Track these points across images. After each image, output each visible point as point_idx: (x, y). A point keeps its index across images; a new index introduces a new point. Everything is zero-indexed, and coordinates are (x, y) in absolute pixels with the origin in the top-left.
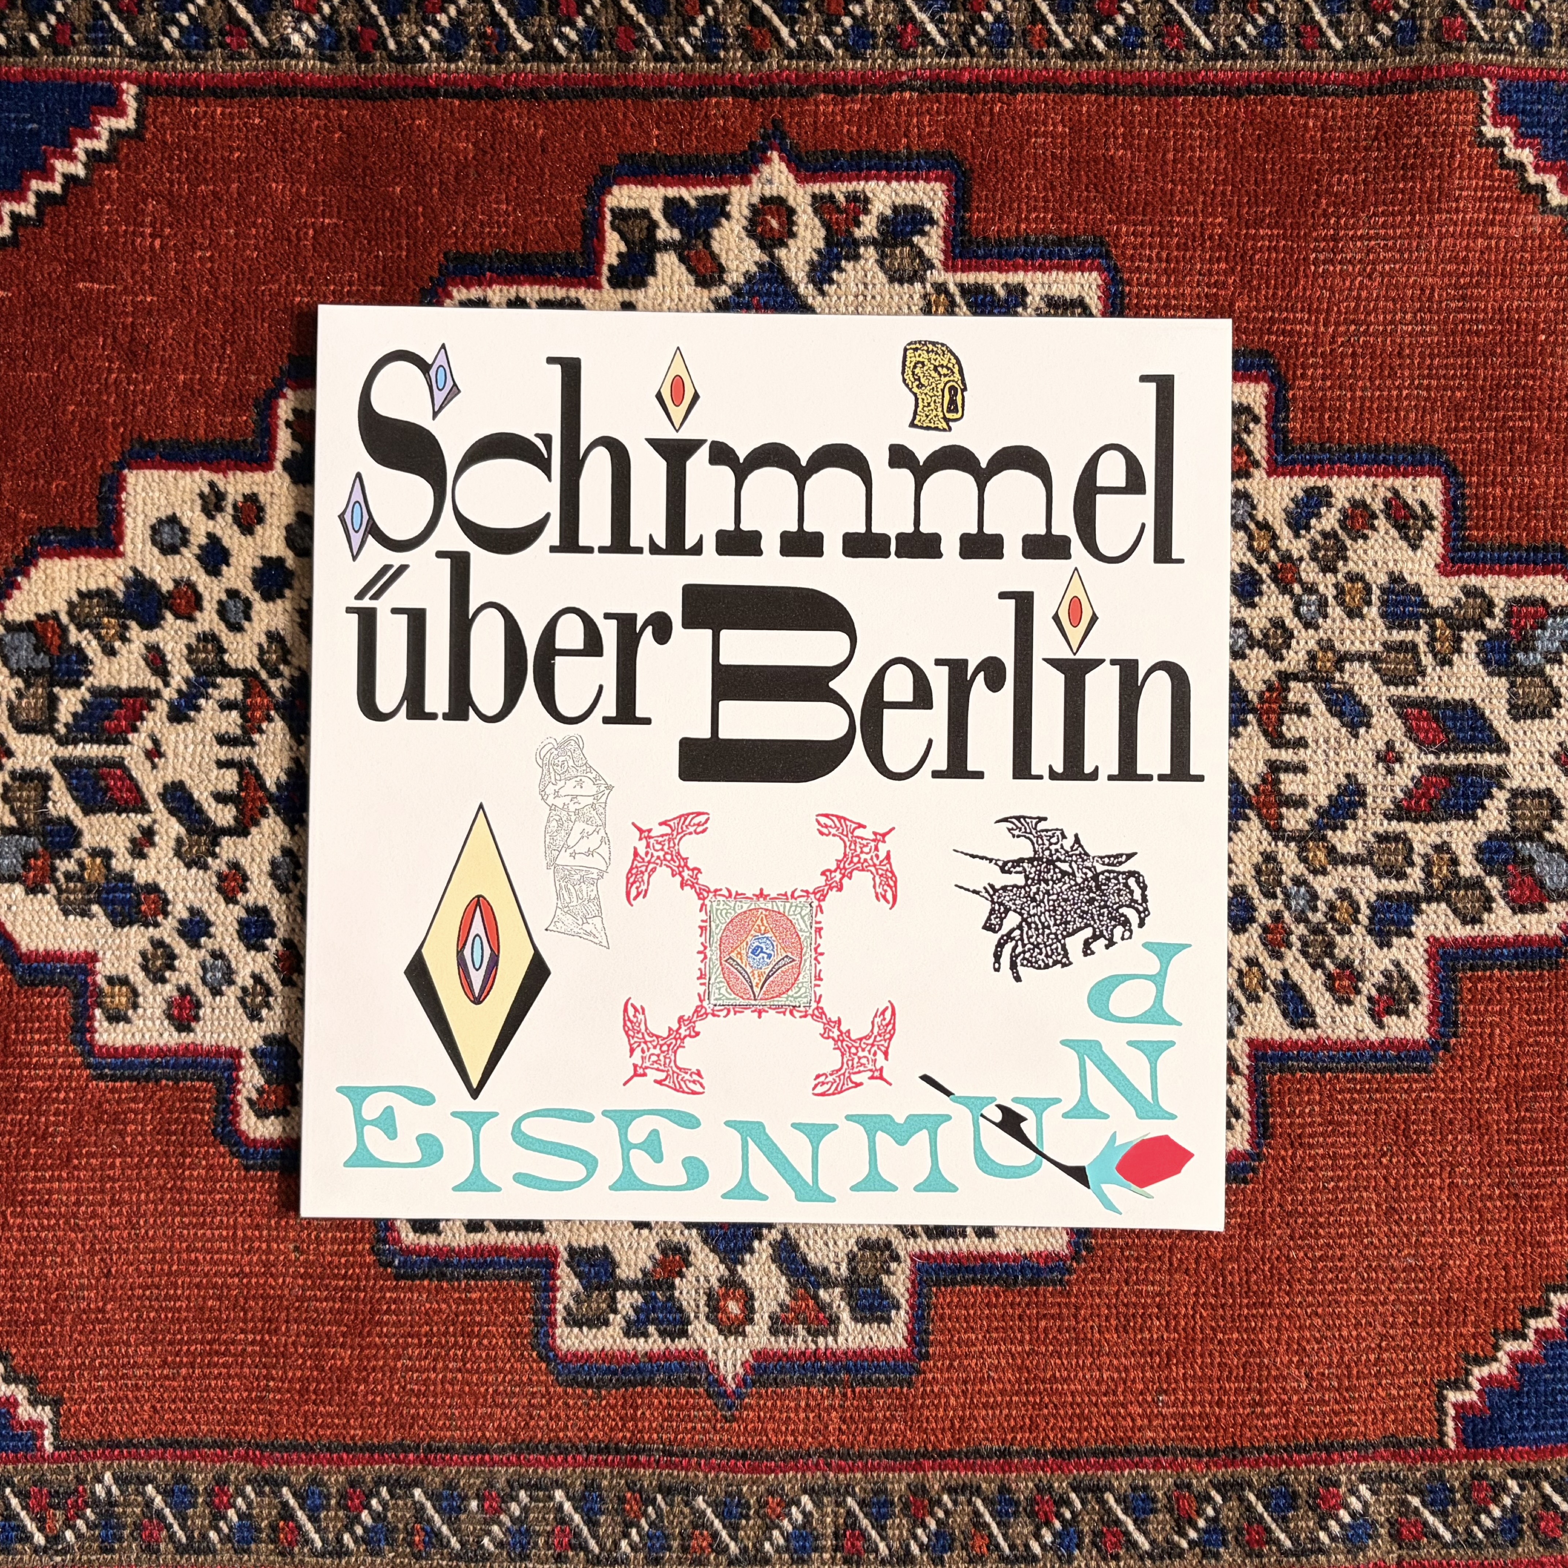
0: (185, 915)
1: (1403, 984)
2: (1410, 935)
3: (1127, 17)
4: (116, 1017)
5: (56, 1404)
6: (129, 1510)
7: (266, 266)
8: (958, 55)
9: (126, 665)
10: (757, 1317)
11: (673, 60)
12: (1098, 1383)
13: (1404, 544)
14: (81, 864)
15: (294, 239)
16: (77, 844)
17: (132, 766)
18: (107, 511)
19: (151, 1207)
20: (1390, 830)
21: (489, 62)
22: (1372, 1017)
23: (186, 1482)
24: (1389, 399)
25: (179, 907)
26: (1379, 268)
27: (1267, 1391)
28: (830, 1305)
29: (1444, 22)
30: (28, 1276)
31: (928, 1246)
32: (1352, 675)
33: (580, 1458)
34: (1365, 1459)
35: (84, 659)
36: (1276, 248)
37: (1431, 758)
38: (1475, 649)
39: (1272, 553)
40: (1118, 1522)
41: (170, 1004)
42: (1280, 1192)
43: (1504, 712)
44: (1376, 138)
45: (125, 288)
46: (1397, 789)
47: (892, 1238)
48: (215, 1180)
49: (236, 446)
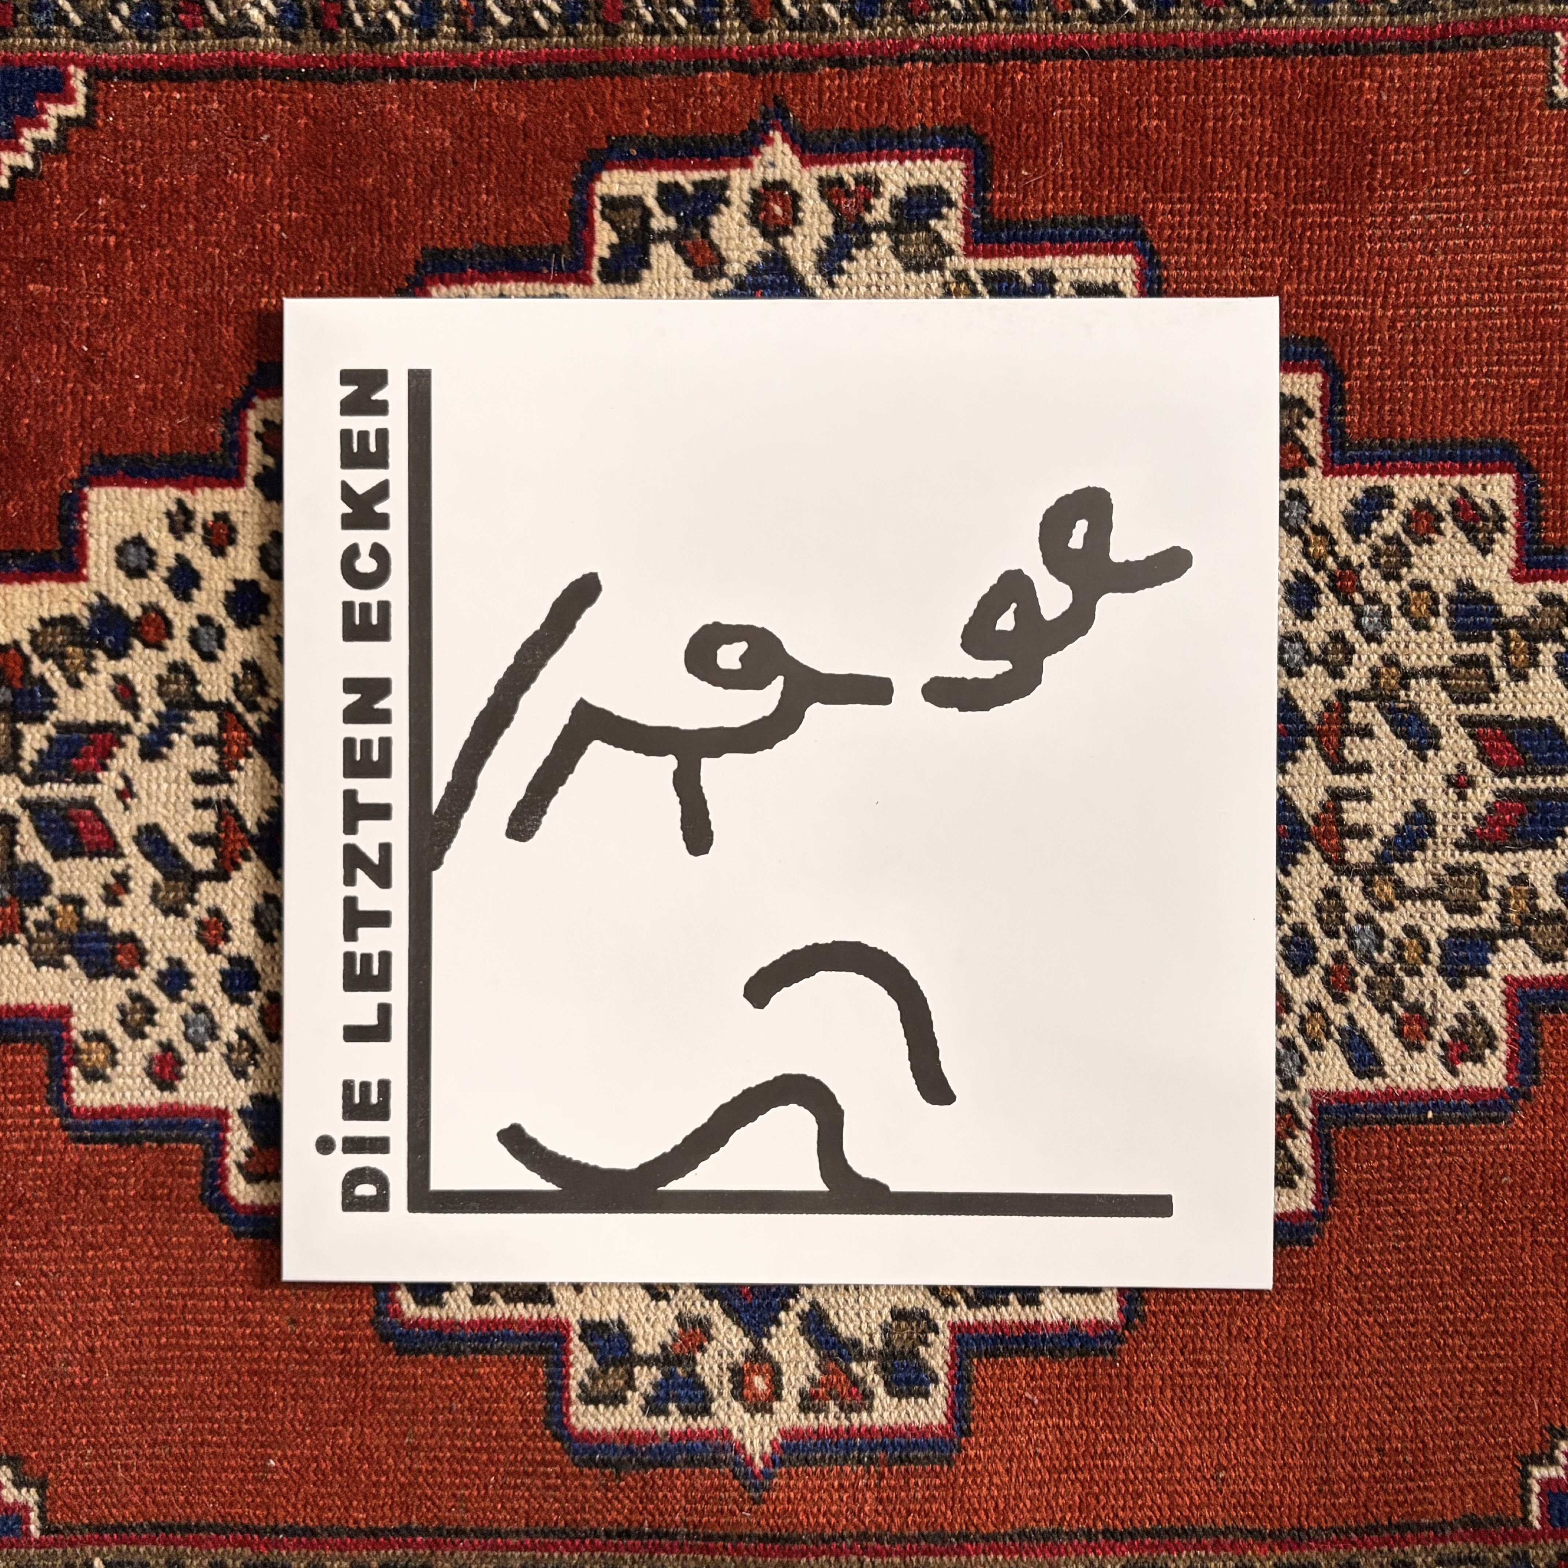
0: (164, 966)
1: (1479, 1028)
2: (1486, 975)
4: (94, 1075)
5: (42, 1485)
8: (975, 20)
9: (94, 698)
10: (784, 1393)
11: (664, 32)
12: (1153, 1459)
13: (1474, 549)
14: (52, 912)
16: (47, 891)
17: (103, 807)
18: (69, 532)
19: (137, 1276)
20: (1463, 861)
21: (465, 38)
22: (1445, 1063)
23: (180, 1567)
24: (1455, 389)
26: (1442, 244)
28: (864, 1380)
31: (964, 1314)
32: (1418, 693)
33: (598, 1542)
34: (1443, 1540)
35: (48, 691)
36: (1328, 225)
37: (1506, 781)
38: (1554, 662)
39: (1330, 560)
41: (151, 1059)
42: (1347, 1254)
45: (79, 290)
46: (1470, 816)
47: (928, 1307)
48: (203, 1248)
49: (203, 460)
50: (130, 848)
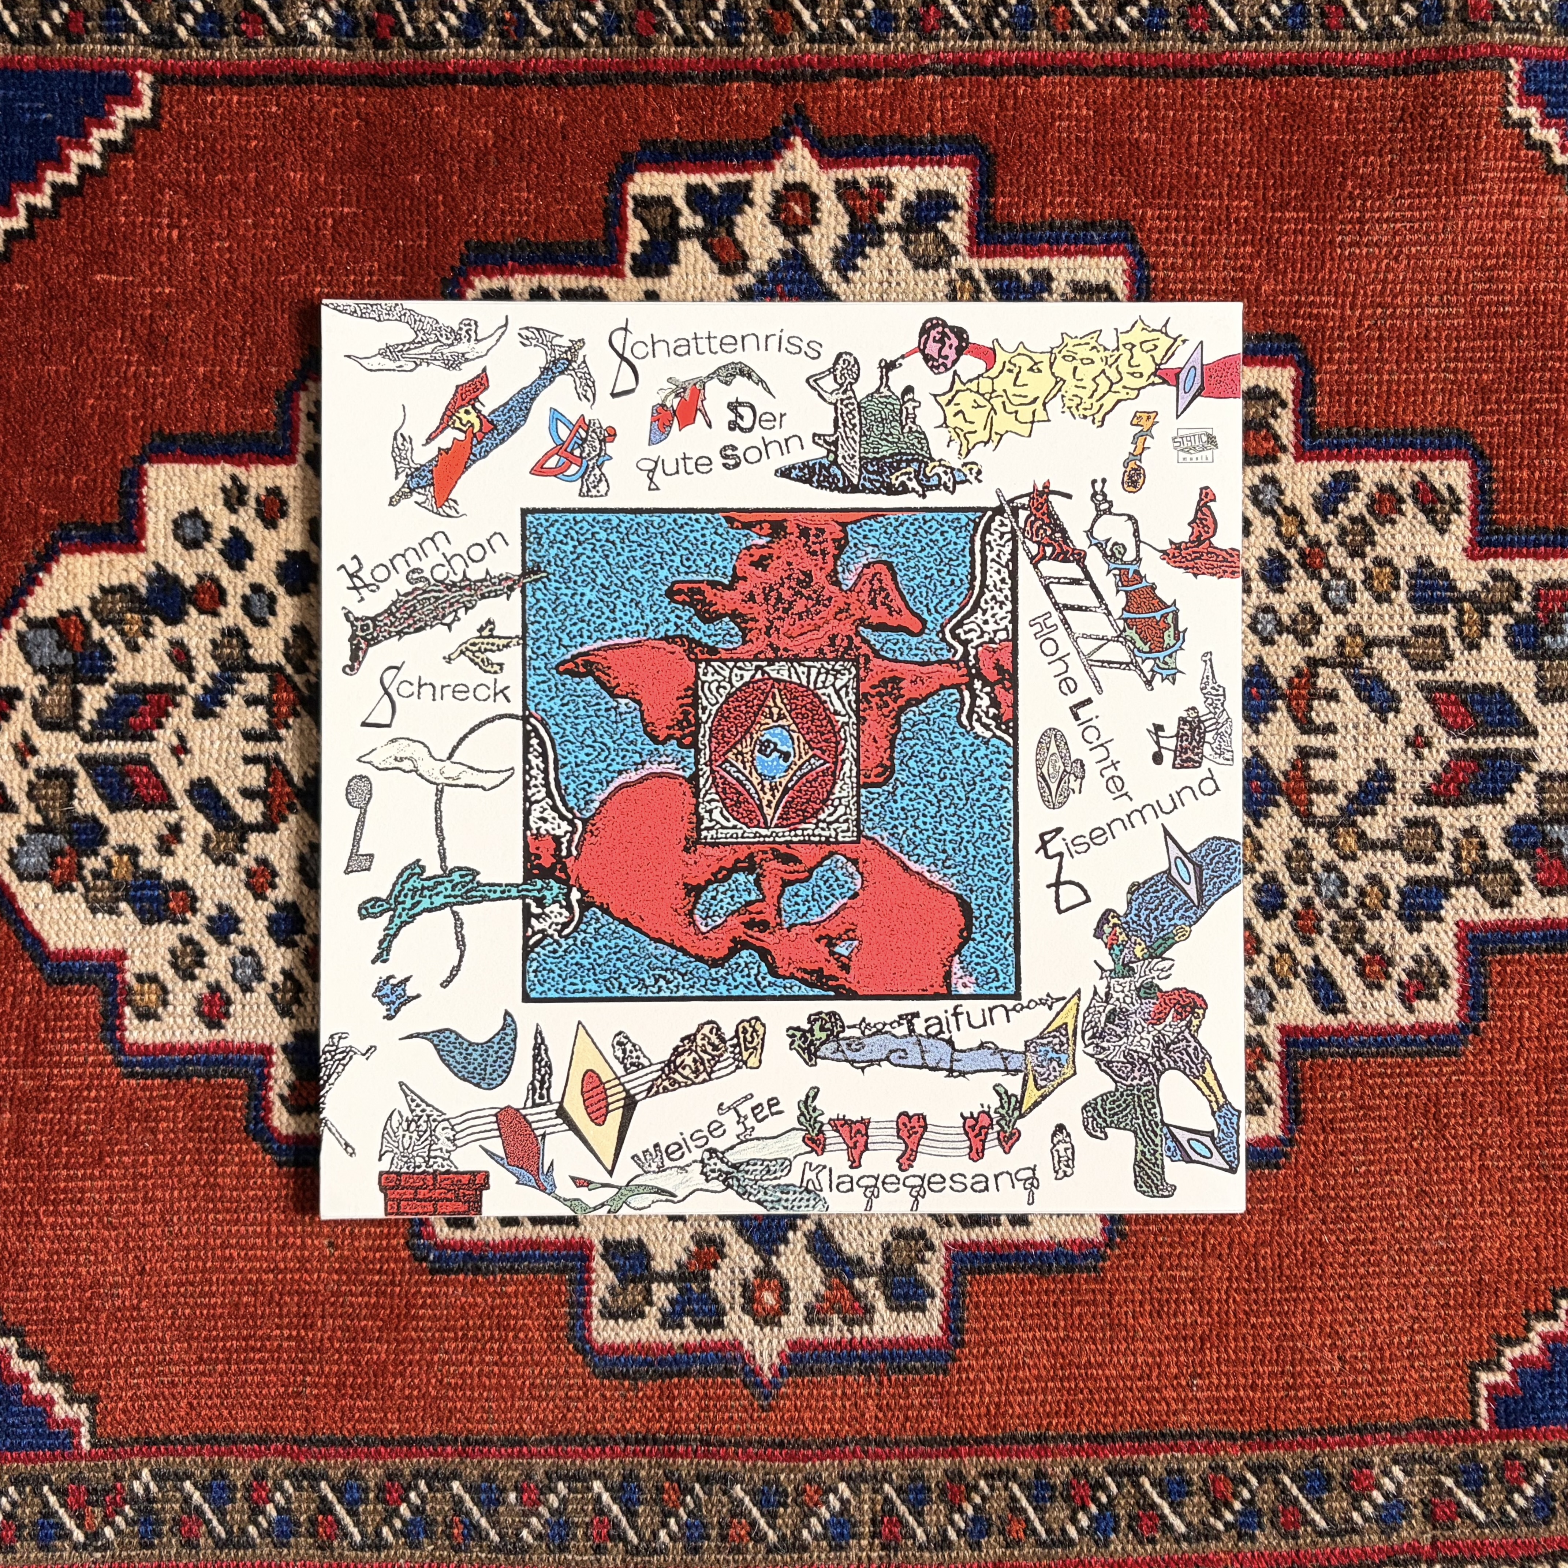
0: (214, 912)
1: (1433, 969)
2: (1440, 920)
4: (146, 1015)
5: (92, 1401)
6: (167, 1506)
7: (285, 257)
8: (981, 38)
9: (150, 661)
10: (792, 1307)
11: (694, 44)
12: (1133, 1368)
13: (1432, 529)
14: (108, 862)
15: (313, 229)
16: (105, 843)
17: (158, 763)
18: (129, 506)
19: (185, 1204)
20: (1420, 815)
21: (508, 47)
22: (1403, 1002)
23: (224, 1477)
24: (1416, 382)
25: (208, 903)
26: (1405, 250)
27: (1300, 1374)
28: (865, 1295)
29: (1470, 2)
30: (62, 1274)
31: (962, 1235)
32: (1380, 661)
33: (618, 1449)
34: (1398, 1440)
35: (107, 655)
36: (1302, 232)
37: (1460, 742)
38: (1503, 633)
39: (1300, 539)
40: (1153, 1506)
41: (200, 1001)
42: (1312, 1177)
43: (1531, 695)
44: (1401, 119)
45: (143, 280)
46: (1427, 775)
47: (926, 1227)
48: (248, 1177)
49: (257, 439)
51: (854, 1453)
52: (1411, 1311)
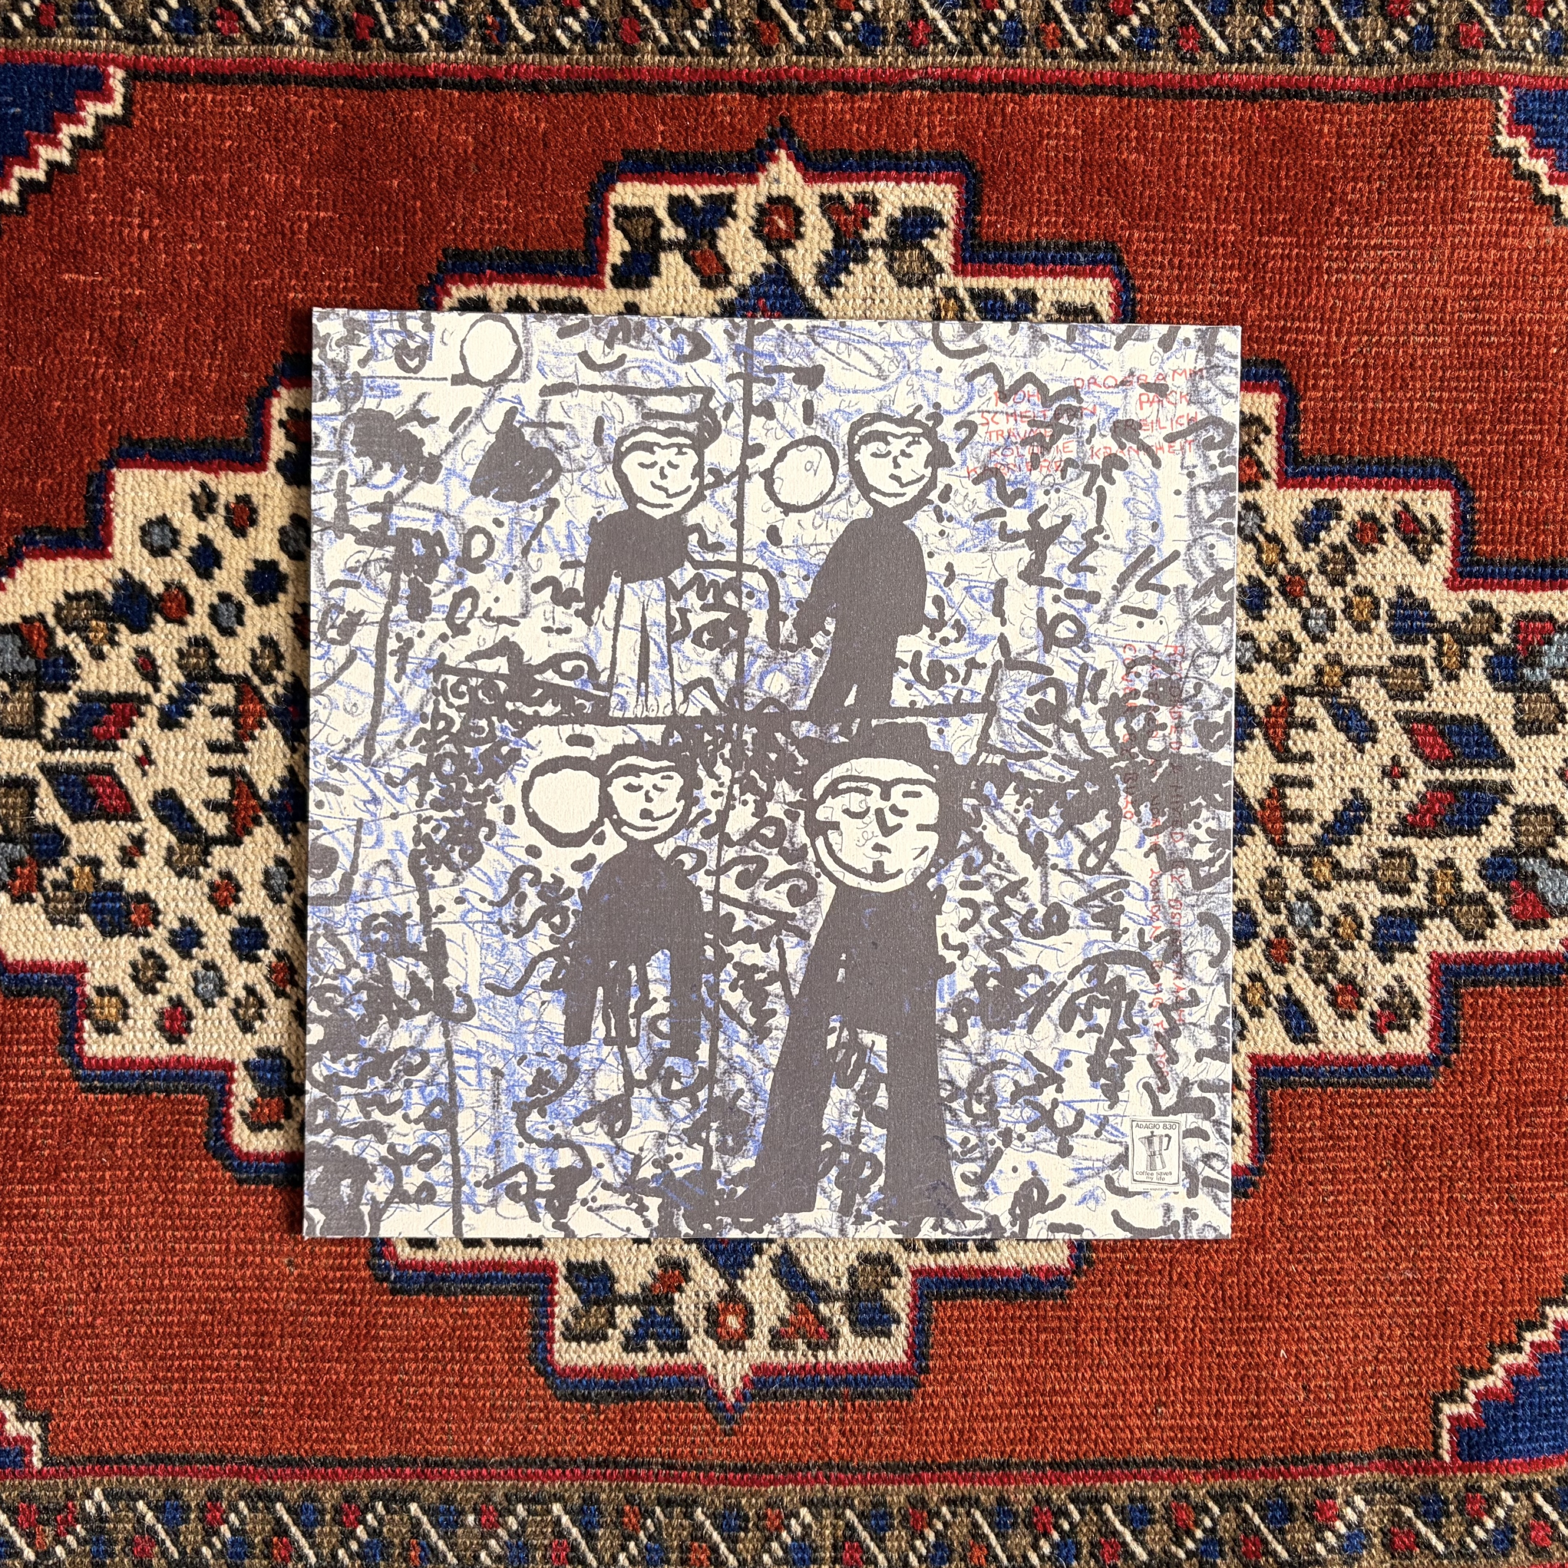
0: (176, 925)
1: (1405, 1000)
2: (1413, 951)
3: (1142, 17)
4: (105, 1029)
5: (44, 1419)
6: (120, 1526)
7: (259, 261)
8: (970, 54)
9: (115, 669)
10: (756, 1331)
11: (680, 54)
12: (1098, 1396)
13: (1413, 559)
14: (69, 873)
15: (287, 232)
16: (65, 853)
17: (122, 773)
18: (95, 511)
19: (142, 1220)
20: (1395, 845)
21: (490, 52)
22: (1374, 1031)
23: (178, 1497)
24: (1400, 411)
25: (171, 916)
26: (1392, 278)
27: (1264, 1403)
28: (830, 1320)
29: (1463, 29)
30: (15, 1291)
31: (929, 1260)
32: (1358, 691)
33: (578, 1472)
34: (1361, 1470)
35: (71, 663)
36: (1289, 257)
37: (1437, 772)
38: (1482, 664)
39: (1281, 566)
40: (1115, 1533)
41: (161, 1014)
42: (1280, 1206)
43: (1509, 727)
44: (1391, 146)
45: (113, 281)
46: (1402, 805)
47: (892, 1252)
48: (206, 1194)
49: (228, 446)
50: (146, 813)
51: (816, 1478)
52: (1378, 1342)
